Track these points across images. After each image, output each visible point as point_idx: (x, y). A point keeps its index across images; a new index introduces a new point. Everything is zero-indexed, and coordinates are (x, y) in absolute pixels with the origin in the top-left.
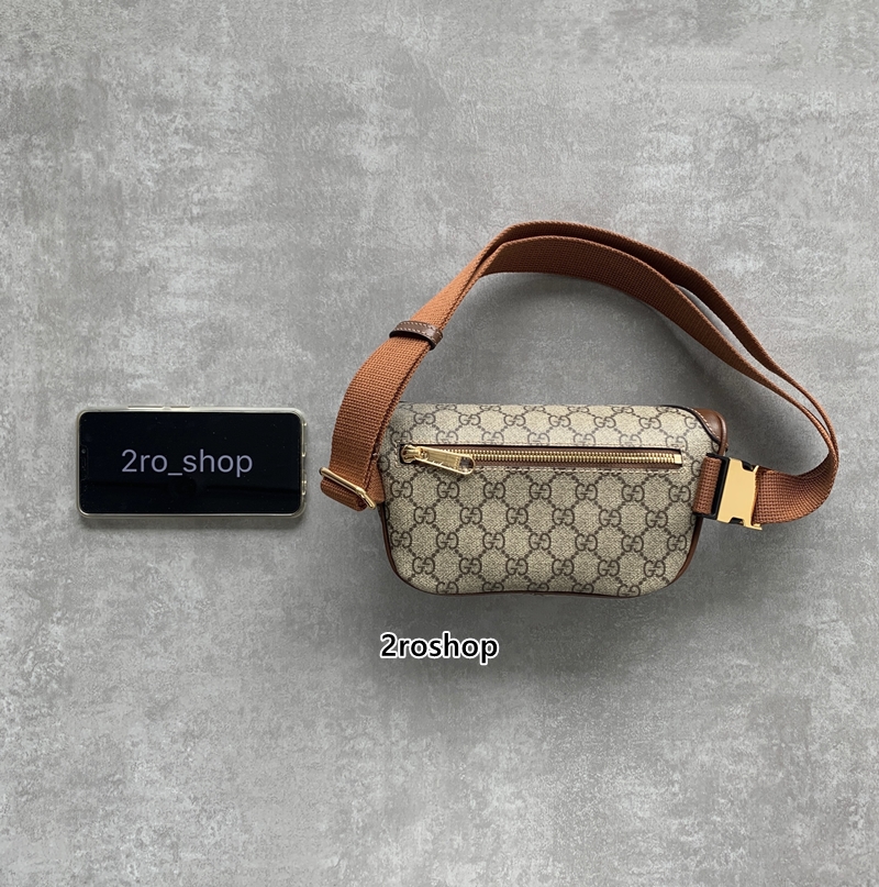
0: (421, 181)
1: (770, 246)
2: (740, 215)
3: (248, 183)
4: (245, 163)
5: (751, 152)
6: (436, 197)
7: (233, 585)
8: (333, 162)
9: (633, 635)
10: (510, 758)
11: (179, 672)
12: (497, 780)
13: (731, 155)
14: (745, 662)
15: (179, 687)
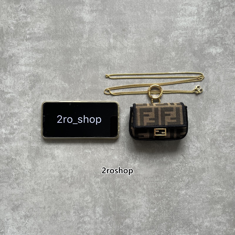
0: (104, 25)
1: (225, 44)
2: (214, 33)
3: (45, 27)
4: (44, 20)
5: (217, 12)
6: (109, 30)
7: (41, 164)
8: (74, 19)
9: (181, 180)
10: (138, 224)
11: (23, 194)
12: (134, 231)
13: (210, 13)
14: (220, 189)
15: (23, 199)
